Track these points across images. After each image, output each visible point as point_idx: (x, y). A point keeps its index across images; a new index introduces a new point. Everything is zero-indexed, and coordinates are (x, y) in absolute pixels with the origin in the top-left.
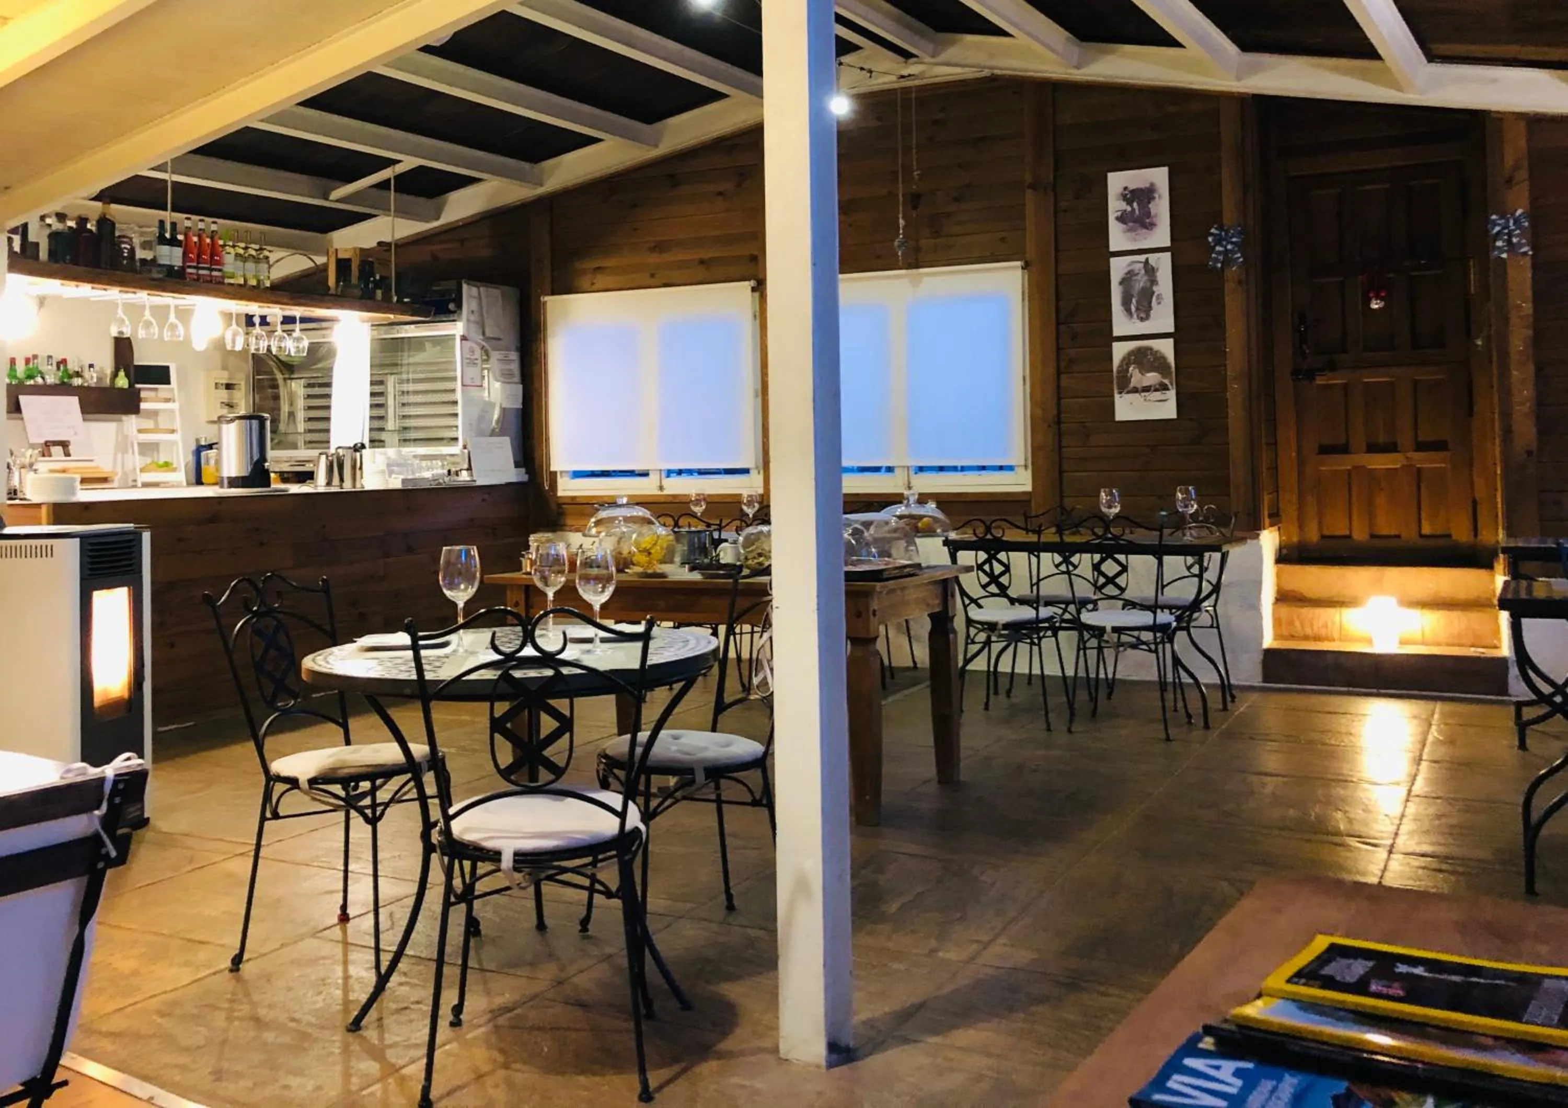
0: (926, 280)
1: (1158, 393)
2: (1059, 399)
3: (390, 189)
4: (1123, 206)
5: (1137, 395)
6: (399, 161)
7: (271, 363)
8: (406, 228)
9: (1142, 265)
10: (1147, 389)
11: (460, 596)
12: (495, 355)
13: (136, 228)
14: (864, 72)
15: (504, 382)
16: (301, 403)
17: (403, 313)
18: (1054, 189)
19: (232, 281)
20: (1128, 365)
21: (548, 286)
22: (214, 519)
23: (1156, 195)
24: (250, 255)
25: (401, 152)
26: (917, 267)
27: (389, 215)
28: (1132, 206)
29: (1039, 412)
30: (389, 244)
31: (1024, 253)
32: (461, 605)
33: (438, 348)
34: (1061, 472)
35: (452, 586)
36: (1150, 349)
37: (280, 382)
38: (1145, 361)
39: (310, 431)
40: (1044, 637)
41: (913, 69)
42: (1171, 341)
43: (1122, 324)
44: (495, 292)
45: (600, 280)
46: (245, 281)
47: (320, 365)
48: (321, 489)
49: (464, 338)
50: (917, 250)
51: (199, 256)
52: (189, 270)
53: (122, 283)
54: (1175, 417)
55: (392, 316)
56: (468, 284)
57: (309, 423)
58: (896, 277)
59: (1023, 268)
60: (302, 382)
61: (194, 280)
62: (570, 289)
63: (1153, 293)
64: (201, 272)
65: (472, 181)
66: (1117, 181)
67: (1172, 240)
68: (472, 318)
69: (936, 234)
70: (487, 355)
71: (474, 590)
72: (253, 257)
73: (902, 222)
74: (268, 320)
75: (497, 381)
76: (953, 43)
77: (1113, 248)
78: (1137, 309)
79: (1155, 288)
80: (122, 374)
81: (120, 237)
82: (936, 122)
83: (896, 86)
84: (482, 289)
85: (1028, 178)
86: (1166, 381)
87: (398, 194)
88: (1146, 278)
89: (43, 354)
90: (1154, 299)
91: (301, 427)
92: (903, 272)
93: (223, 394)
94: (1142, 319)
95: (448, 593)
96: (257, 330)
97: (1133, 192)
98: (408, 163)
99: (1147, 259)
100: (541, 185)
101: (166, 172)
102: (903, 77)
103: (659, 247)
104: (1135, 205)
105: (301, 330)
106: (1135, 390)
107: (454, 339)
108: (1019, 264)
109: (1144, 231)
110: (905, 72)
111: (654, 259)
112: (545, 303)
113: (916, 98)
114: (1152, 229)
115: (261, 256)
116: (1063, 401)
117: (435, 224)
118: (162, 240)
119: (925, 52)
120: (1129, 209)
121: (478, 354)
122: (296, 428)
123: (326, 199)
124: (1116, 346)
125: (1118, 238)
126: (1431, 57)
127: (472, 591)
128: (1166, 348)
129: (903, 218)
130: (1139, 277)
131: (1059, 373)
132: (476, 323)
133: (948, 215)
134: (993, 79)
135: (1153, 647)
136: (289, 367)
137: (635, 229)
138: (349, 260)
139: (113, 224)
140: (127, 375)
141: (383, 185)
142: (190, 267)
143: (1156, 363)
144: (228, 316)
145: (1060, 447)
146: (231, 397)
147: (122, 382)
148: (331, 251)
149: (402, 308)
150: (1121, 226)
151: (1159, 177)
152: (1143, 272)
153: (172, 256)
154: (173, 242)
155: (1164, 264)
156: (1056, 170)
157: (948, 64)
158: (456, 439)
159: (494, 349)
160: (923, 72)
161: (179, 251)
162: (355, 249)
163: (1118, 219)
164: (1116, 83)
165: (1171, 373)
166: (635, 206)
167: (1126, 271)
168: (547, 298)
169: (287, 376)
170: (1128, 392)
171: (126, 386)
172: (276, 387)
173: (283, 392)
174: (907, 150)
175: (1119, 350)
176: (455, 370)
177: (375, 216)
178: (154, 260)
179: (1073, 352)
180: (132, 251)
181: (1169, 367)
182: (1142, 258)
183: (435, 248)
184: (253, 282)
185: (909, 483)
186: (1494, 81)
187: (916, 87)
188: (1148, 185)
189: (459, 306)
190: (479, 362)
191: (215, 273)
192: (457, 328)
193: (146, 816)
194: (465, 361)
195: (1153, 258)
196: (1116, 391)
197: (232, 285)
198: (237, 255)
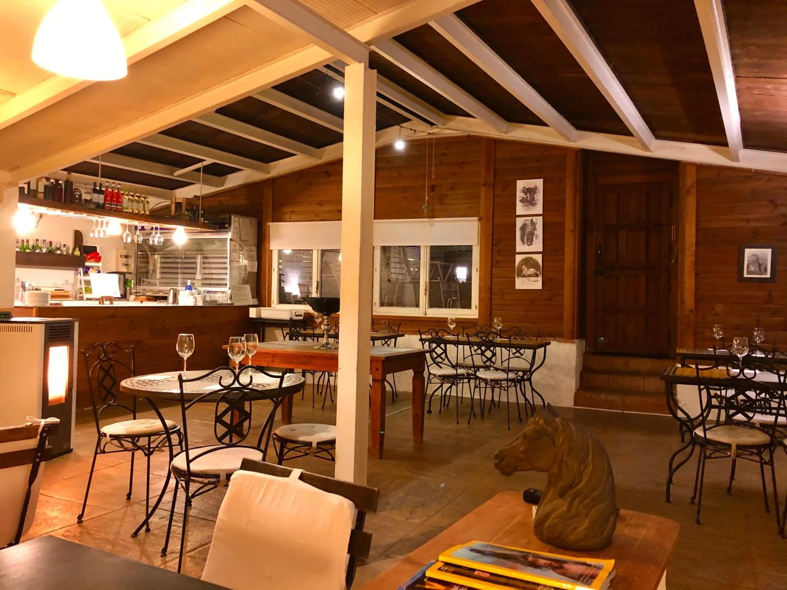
0: (436, 224)
1: (534, 278)
2: (492, 278)
3: (200, 172)
4: (523, 195)
5: (525, 278)
6: (204, 160)
7: (146, 247)
8: (208, 190)
9: (530, 221)
10: (530, 276)
11: (186, 355)
12: (245, 248)
13: (83, 186)
14: (412, 131)
15: (249, 260)
16: (159, 265)
17: (204, 228)
18: (493, 186)
19: (126, 211)
20: (522, 266)
21: (271, 218)
22: (113, 317)
23: (537, 191)
24: (135, 200)
25: (206, 157)
26: (433, 217)
27: (200, 183)
28: (526, 195)
29: (483, 284)
30: (199, 197)
31: (479, 213)
32: (185, 359)
33: (221, 243)
34: (491, 310)
35: (182, 351)
36: (532, 258)
37: (150, 256)
38: (529, 264)
39: (162, 278)
40: (459, 383)
41: (435, 130)
42: (541, 255)
43: (520, 247)
44: (247, 220)
45: (294, 217)
46: (133, 211)
47: (167, 249)
48: (170, 305)
49: (231, 240)
50: (433, 210)
51: (112, 199)
52: (107, 205)
53: (75, 210)
54: (541, 288)
55: (199, 229)
56: (235, 216)
57: (162, 274)
58: (422, 222)
59: (479, 221)
60: (159, 256)
61: (109, 210)
62: (280, 220)
63: (534, 234)
64: (112, 206)
65: (238, 170)
66: (521, 184)
67: (544, 211)
68: (235, 231)
69: (442, 203)
70: (242, 248)
71: (192, 353)
72: (137, 200)
73: (427, 198)
74: (145, 228)
75: (245, 259)
76: (452, 120)
77: (518, 213)
78: (527, 241)
79: (535, 232)
80: (77, 249)
81: (75, 189)
82: (444, 154)
83: (426, 137)
84: (240, 218)
85: (483, 181)
86: (538, 273)
87: (204, 174)
88: (531, 227)
89: (41, 239)
90: (534, 236)
91: (158, 276)
92: (426, 219)
93: (124, 260)
94: (529, 245)
95: (180, 354)
96: (138, 232)
97: (527, 189)
98: (209, 161)
99: (532, 219)
100: (269, 173)
101: (99, 160)
102: (430, 134)
103: (320, 204)
104: (528, 195)
105: (160, 233)
106: (524, 276)
107: (227, 240)
108: (476, 218)
109: (531, 206)
110: (431, 132)
111: (318, 208)
112: (269, 226)
113: (435, 143)
114: (535, 206)
115: (140, 200)
116: (493, 279)
117: (222, 188)
118: (95, 191)
119: (440, 123)
120: (525, 197)
121: (238, 247)
122: (156, 277)
123: (172, 175)
124: (517, 256)
125: (520, 209)
126: (657, 137)
127: (190, 354)
128: (539, 258)
129: (427, 196)
130: (528, 227)
131: (492, 267)
132: (237, 233)
133: (447, 195)
134: (469, 136)
135: (506, 388)
136: (154, 249)
137: (310, 195)
138: (181, 203)
139: (72, 183)
140: (80, 250)
141: (198, 170)
142: (107, 204)
143: (534, 264)
144: (124, 226)
145: (491, 299)
146: (127, 261)
147: (77, 253)
148: (174, 199)
149: (203, 226)
150: (521, 204)
151: (539, 183)
152: (530, 224)
153: (100, 199)
154: (100, 192)
155: (539, 221)
156: (495, 177)
157: (450, 129)
158: (226, 284)
159: (245, 245)
160: (438, 132)
161: (102, 197)
162: (183, 198)
163: (521, 201)
164: (522, 141)
165: (540, 269)
166: (311, 184)
167: (523, 223)
168: (270, 224)
169: (153, 253)
170: (521, 277)
171: (79, 255)
172: (148, 258)
173: (151, 260)
174: (430, 165)
175: (519, 258)
176: (227, 254)
177: (193, 184)
178: (91, 200)
179: (498, 258)
180: (80, 196)
181: (540, 267)
182: (530, 218)
183: (220, 199)
184: (137, 212)
185: (426, 312)
186: (683, 148)
187: (435, 138)
188: (534, 187)
189: (230, 225)
190: (238, 251)
191: (119, 207)
192: (229, 236)
193: (71, 448)
194: (232, 250)
195: (534, 218)
196: (516, 276)
197: (126, 212)
198: (129, 199)
